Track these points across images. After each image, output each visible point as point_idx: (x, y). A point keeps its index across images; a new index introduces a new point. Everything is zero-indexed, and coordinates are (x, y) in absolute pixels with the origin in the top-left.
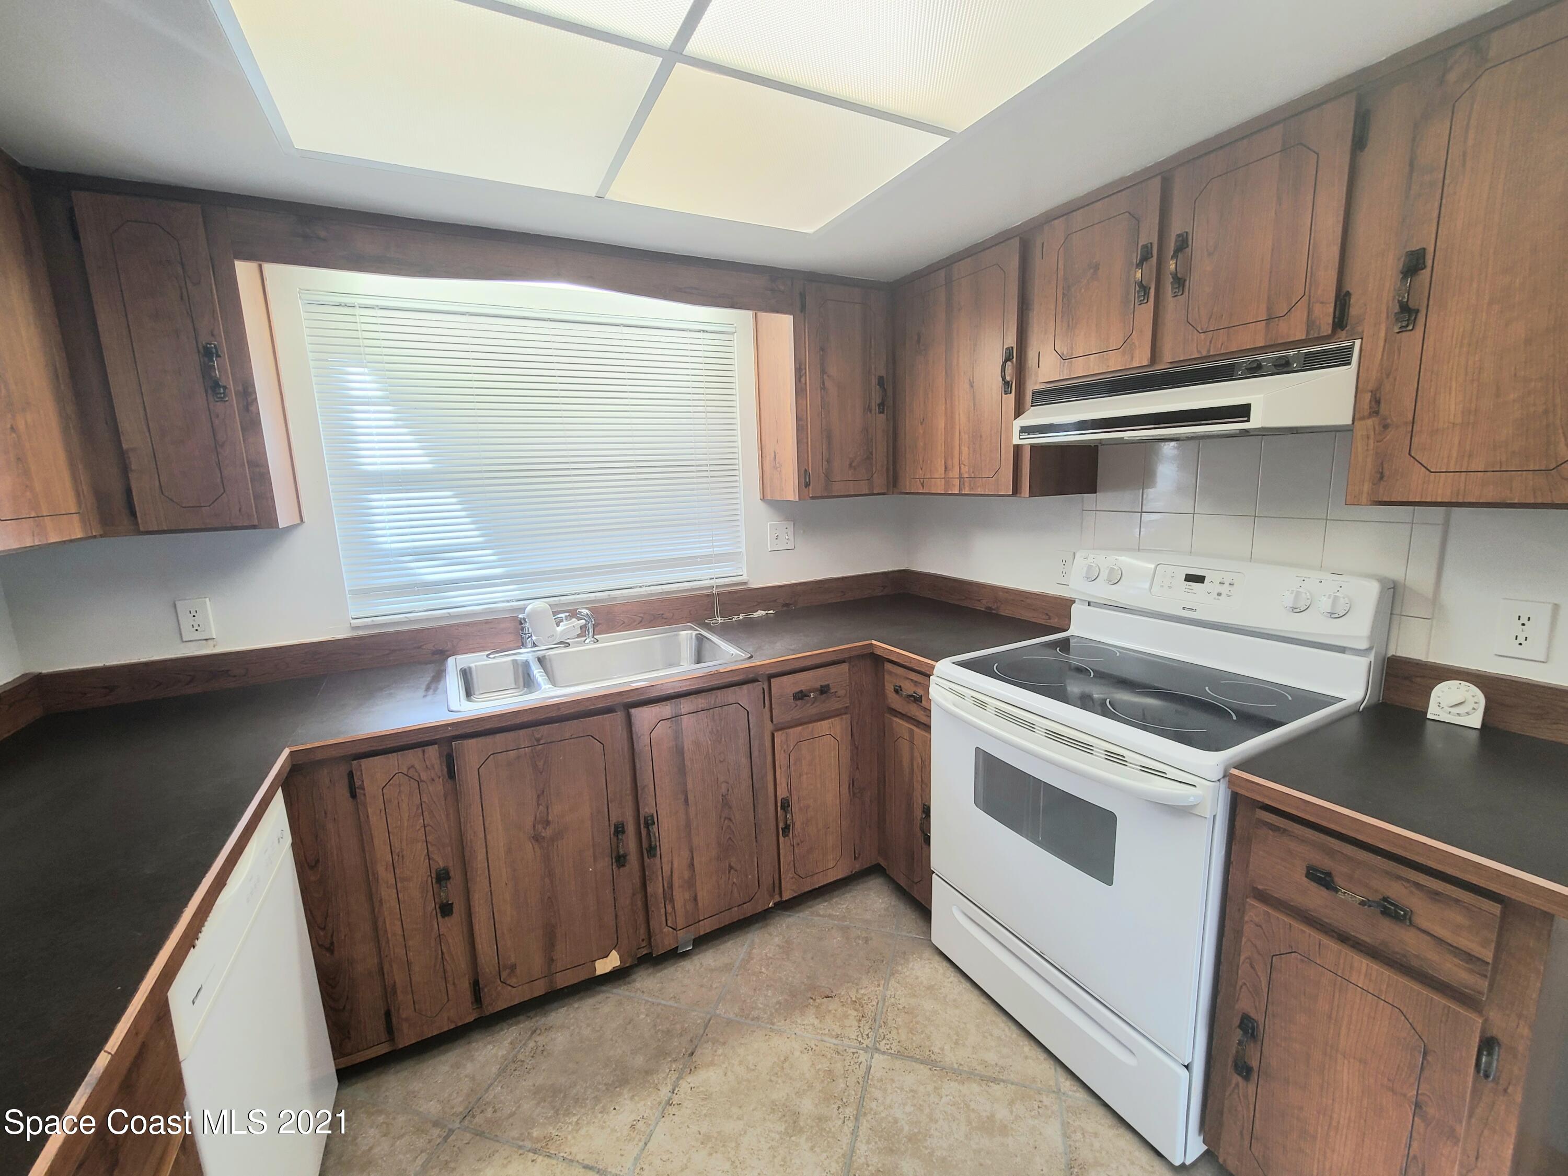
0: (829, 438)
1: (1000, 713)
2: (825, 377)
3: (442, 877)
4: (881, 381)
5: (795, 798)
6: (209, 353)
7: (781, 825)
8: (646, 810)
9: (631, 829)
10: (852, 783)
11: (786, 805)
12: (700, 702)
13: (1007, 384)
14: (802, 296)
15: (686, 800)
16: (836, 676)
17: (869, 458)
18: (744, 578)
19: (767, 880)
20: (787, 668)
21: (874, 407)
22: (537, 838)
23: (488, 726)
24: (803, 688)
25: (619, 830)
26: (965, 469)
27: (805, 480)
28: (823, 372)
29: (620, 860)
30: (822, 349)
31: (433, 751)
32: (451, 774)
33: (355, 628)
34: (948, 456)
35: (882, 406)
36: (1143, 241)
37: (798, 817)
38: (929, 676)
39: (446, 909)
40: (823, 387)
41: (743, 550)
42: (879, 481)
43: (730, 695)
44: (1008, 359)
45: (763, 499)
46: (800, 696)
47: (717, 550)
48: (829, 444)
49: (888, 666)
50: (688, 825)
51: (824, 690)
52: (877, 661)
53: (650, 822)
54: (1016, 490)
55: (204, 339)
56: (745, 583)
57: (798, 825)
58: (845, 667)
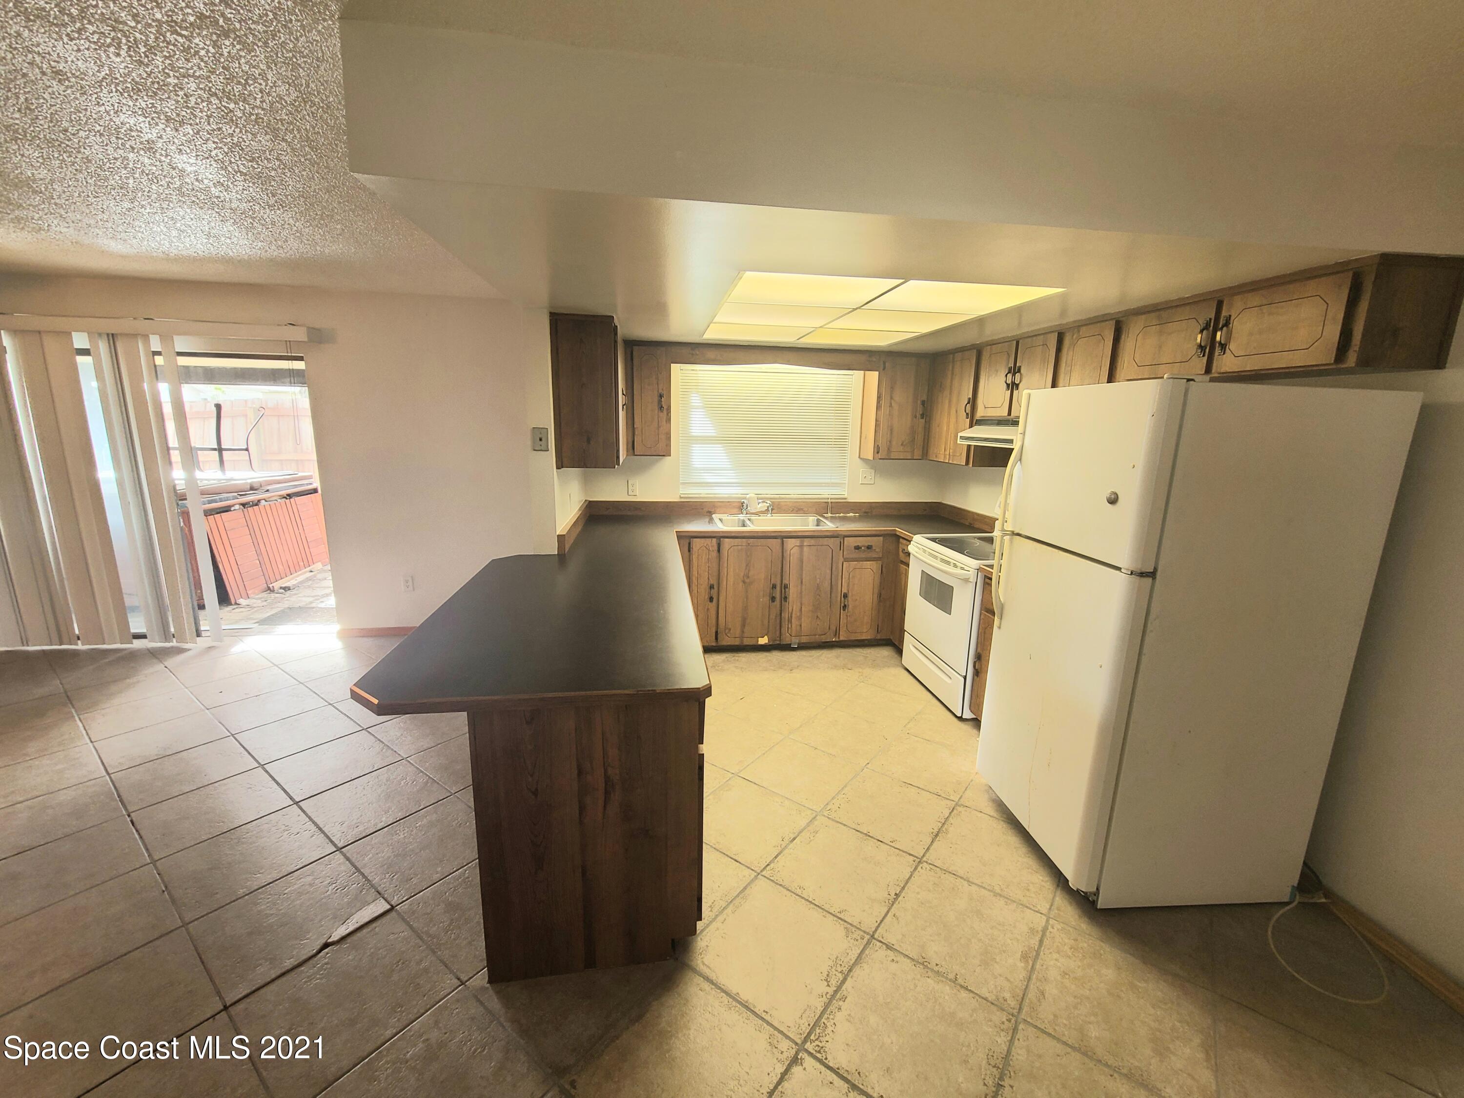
0: (892, 430)
1: (930, 554)
2: (893, 401)
3: (712, 587)
4: (923, 403)
5: (850, 595)
6: (661, 396)
7: (842, 605)
8: (785, 581)
9: (778, 588)
10: (880, 595)
11: (845, 596)
12: (813, 541)
13: (967, 414)
14: (884, 363)
15: (802, 582)
16: (876, 542)
17: (913, 441)
18: (845, 496)
19: (833, 628)
20: (853, 533)
21: (918, 416)
22: (744, 582)
23: (733, 535)
24: (859, 544)
25: (774, 587)
26: (951, 451)
27: (877, 450)
28: (891, 398)
29: (773, 599)
30: (892, 388)
31: (714, 540)
32: (719, 551)
33: (681, 498)
34: (946, 443)
35: (922, 416)
36: (1010, 366)
37: (851, 603)
38: (910, 541)
39: (711, 599)
40: (891, 406)
41: (847, 482)
42: (918, 453)
43: (825, 541)
44: (968, 403)
45: (859, 457)
46: (857, 548)
47: (833, 481)
48: (891, 433)
49: (901, 540)
50: (801, 593)
51: (869, 547)
52: (897, 537)
53: (786, 587)
54: (967, 463)
55: (660, 391)
56: (845, 499)
57: (850, 606)
58: (881, 538)
